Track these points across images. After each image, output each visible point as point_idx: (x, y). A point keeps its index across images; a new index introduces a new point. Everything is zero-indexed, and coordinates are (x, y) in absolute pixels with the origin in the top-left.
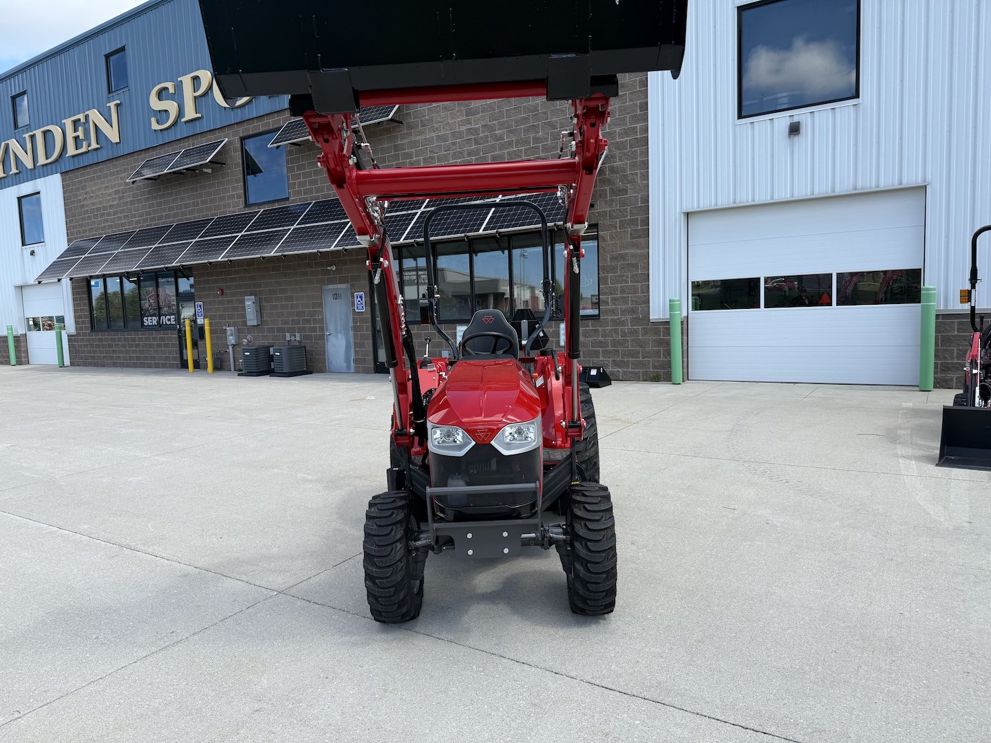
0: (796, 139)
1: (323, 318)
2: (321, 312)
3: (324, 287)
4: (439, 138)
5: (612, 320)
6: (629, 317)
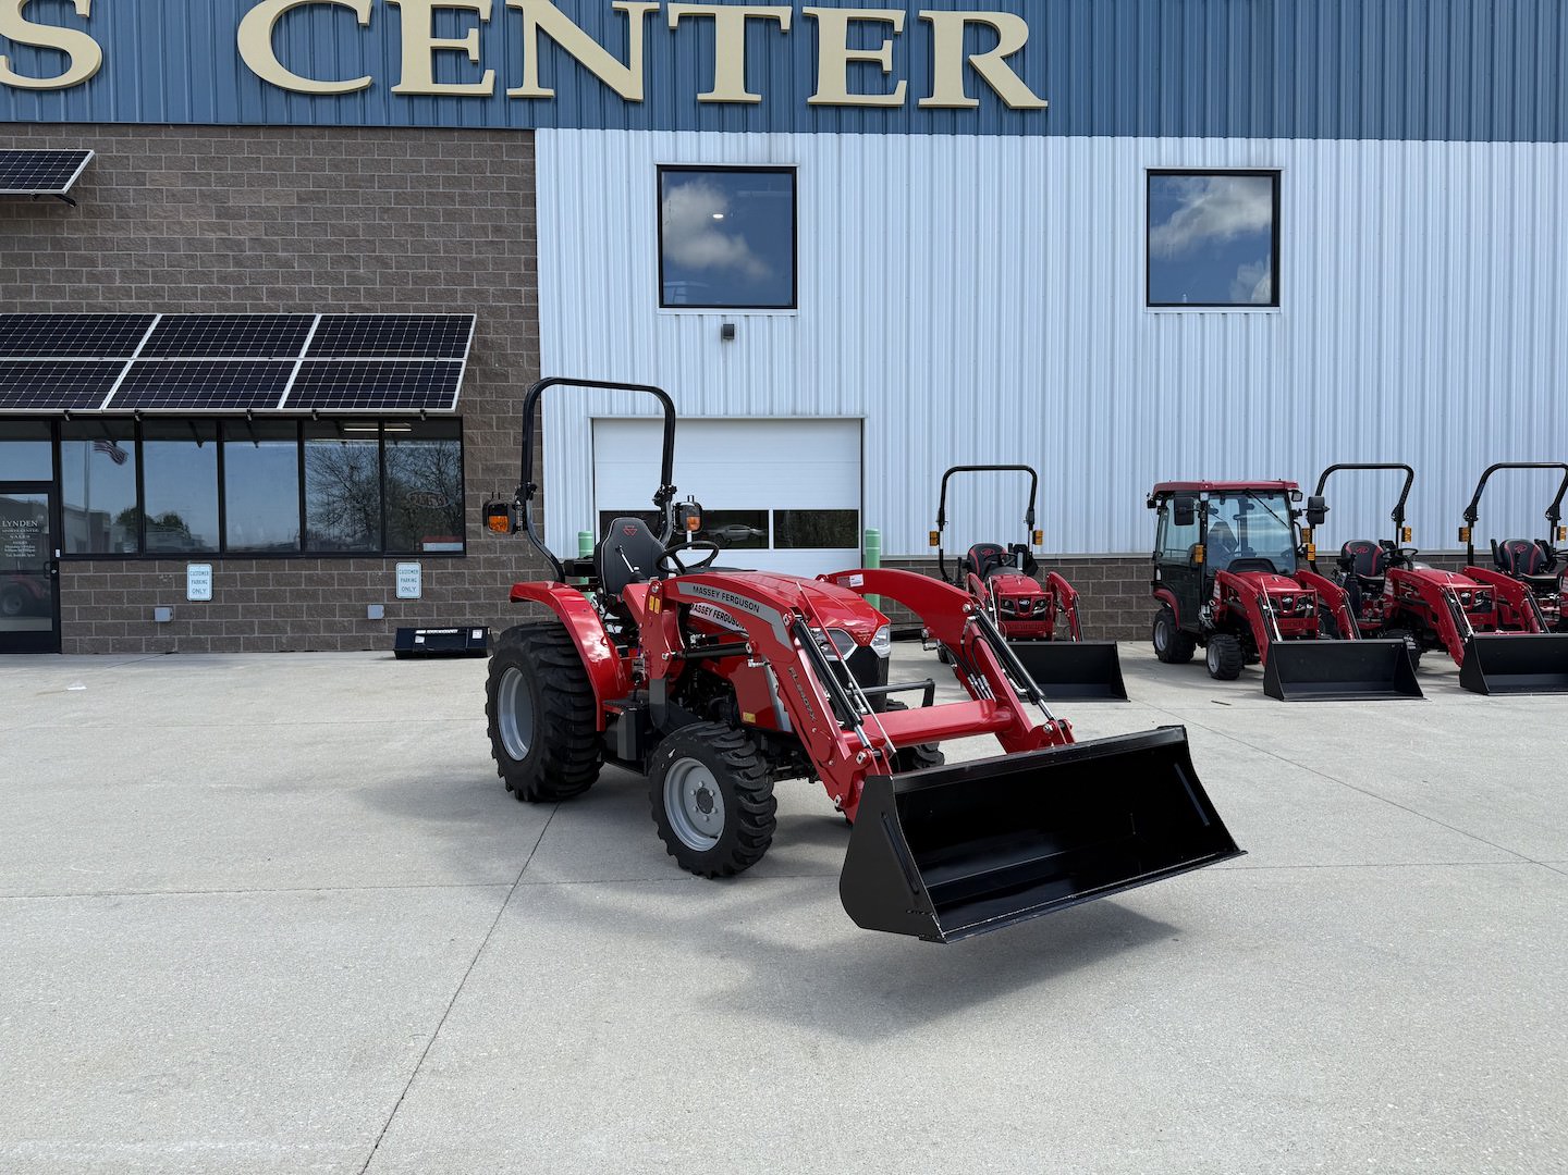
0: (730, 345)
4: (157, 243)
5: (485, 559)
6: (513, 556)
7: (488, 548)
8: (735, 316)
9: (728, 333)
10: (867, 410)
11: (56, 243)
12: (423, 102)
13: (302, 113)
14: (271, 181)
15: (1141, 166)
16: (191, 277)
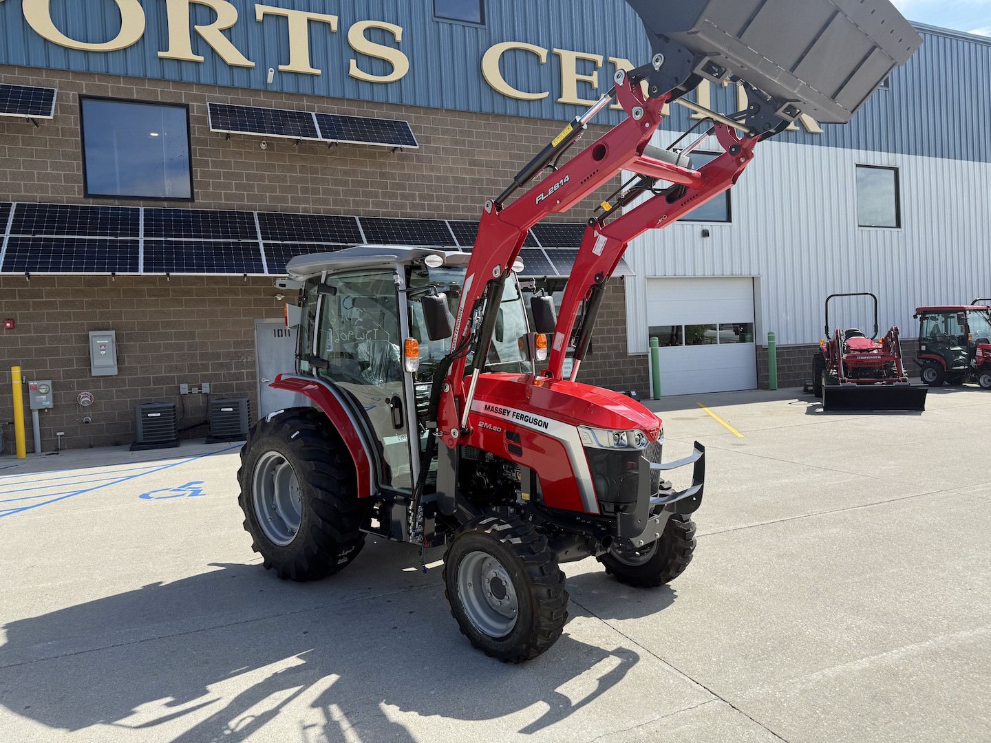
0: (706, 240)
1: (254, 361)
2: (252, 353)
3: (257, 321)
4: (438, 179)
5: (601, 355)
6: (613, 352)
7: (602, 348)
8: (707, 226)
9: (705, 234)
10: (761, 274)
11: (383, 175)
12: (570, 107)
13: (511, 110)
14: (495, 146)
15: (854, 162)
16: (457, 199)
